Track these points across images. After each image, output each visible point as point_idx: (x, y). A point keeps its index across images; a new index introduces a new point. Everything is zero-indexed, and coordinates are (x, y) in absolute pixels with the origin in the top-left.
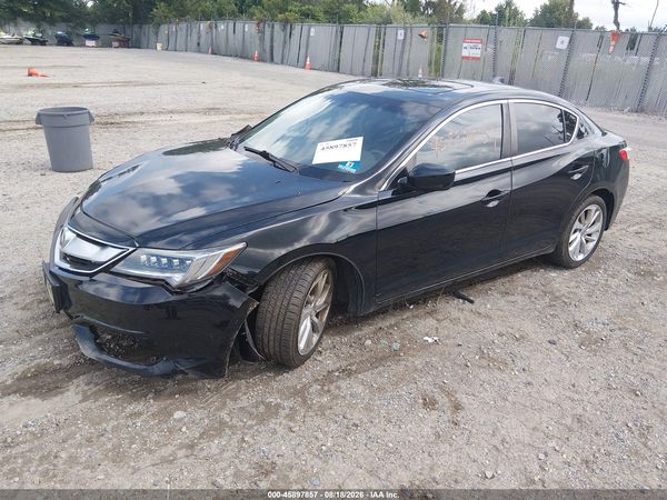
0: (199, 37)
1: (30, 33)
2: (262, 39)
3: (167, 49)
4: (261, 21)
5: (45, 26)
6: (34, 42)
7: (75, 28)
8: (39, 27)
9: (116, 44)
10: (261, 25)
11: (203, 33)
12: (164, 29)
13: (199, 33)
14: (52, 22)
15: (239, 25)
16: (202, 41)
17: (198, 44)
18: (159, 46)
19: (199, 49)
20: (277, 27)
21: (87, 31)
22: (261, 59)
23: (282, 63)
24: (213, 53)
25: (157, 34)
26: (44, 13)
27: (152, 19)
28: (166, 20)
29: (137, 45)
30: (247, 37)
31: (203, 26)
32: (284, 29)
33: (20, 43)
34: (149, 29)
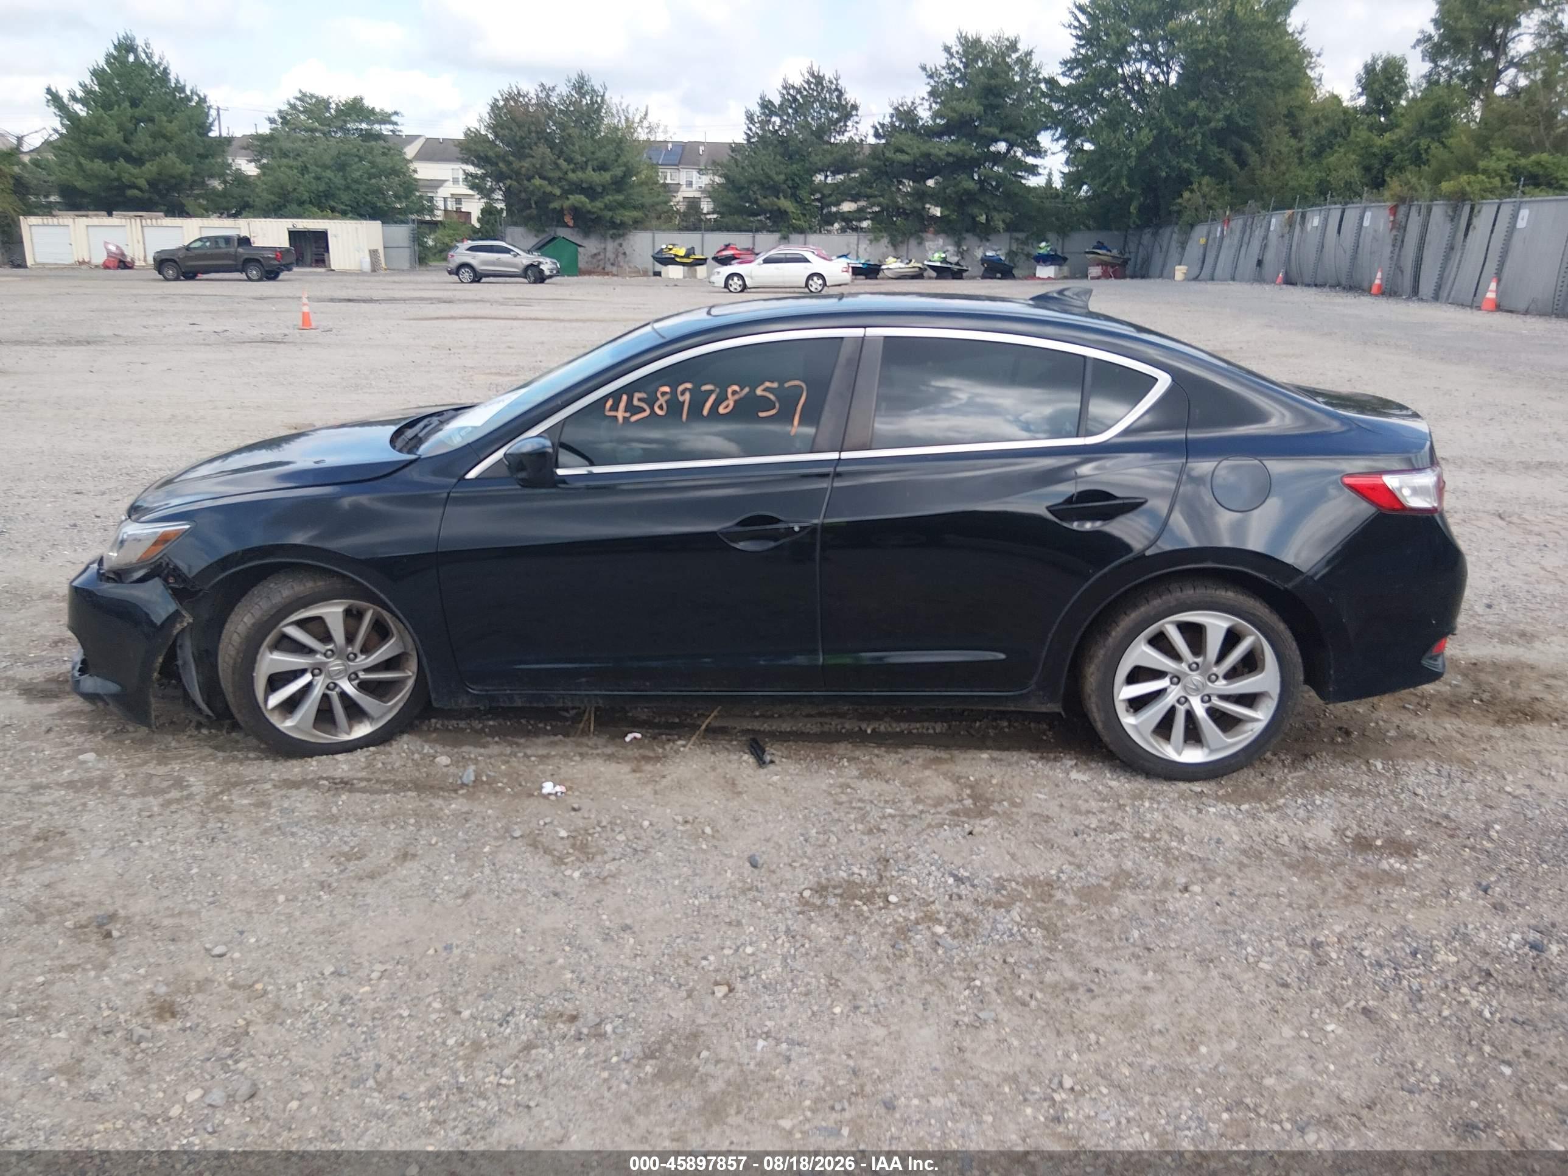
0: (1264, 247)
1: (936, 258)
2: (1399, 243)
3: (1196, 279)
4: (1402, 200)
5: (970, 241)
6: (943, 272)
7: (1025, 242)
8: (958, 245)
9: (1095, 271)
10: (1402, 210)
11: (1273, 238)
12: (1199, 236)
13: (1266, 237)
14: (985, 232)
15: (1352, 213)
16: (1270, 257)
17: (1260, 263)
18: (1180, 271)
19: (1260, 273)
20: (1439, 211)
21: (1044, 247)
22: (1389, 292)
23: (1436, 298)
24: (1289, 281)
25: (1183, 246)
26: (974, 218)
27: (1179, 212)
28: (1205, 213)
29: (1142, 272)
30: (1366, 240)
31: (1276, 221)
32: (1453, 218)
33: (918, 275)
34: (1171, 235)
